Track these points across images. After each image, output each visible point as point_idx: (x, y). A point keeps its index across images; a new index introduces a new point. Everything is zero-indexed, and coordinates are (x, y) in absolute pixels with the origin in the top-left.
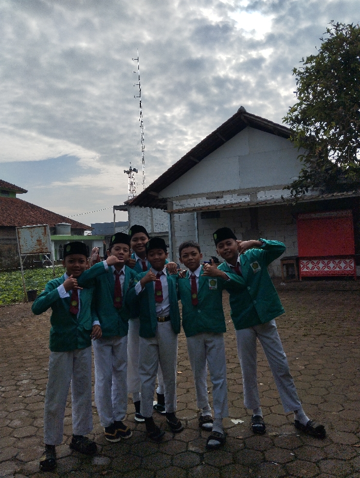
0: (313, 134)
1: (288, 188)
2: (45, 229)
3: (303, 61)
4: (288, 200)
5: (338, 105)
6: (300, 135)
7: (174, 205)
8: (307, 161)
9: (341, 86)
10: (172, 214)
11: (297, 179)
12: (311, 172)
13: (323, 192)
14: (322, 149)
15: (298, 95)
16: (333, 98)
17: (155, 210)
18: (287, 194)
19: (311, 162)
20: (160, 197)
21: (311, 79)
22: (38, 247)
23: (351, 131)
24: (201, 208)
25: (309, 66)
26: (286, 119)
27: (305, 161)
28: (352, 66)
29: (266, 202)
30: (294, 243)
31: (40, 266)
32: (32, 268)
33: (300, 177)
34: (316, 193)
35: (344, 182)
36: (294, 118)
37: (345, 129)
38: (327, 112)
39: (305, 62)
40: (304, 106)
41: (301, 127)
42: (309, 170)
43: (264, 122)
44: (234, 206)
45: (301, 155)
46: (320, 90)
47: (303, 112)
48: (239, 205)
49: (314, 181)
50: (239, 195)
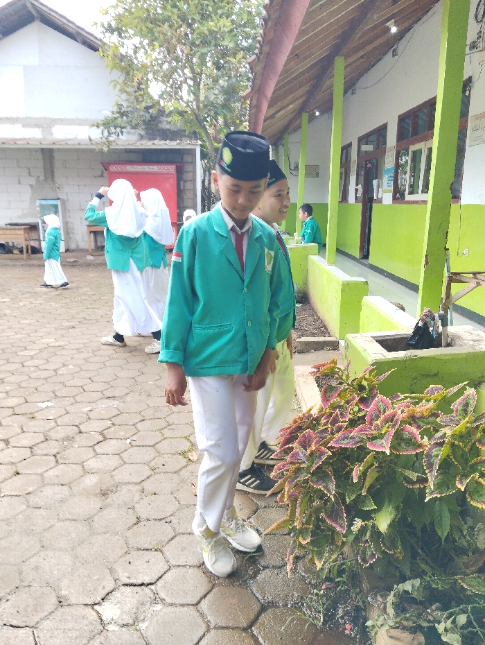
1: (98, 127)
4: (98, 144)
5: (163, 19)
6: (113, 50)
8: (122, 91)
11: (109, 114)
12: (128, 107)
13: (142, 137)
14: (142, 78)
18: (96, 134)
19: (128, 93)
23: (177, 59)
27: (120, 90)
29: (66, 141)
33: (113, 113)
34: (132, 138)
35: (168, 127)
36: (105, 24)
37: (171, 55)
38: (150, 25)
40: (119, 9)
42: (125, 104)
44: (19, 143)
45: (113, 81)
47: (119, 18)
48: (25, 142)
49: (131, 121)
50: (24, 126)
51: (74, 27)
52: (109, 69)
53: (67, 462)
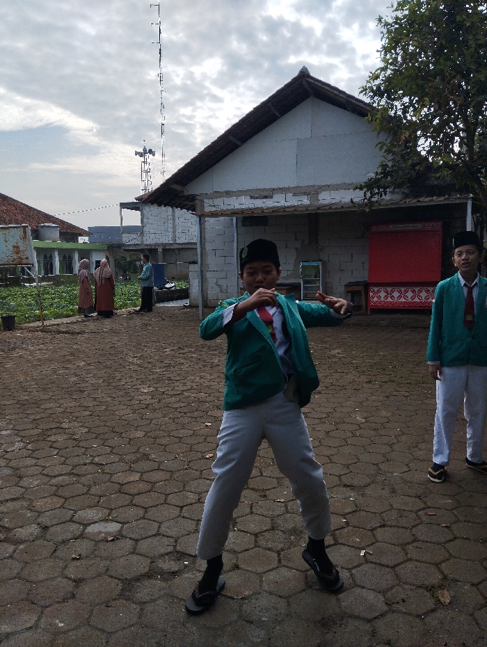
0: (399, 113)
1: (361, 189)
2: (25, 232)
3: (392, 6)
4: (360, 205)
5: (435, 74)
6: (382, 113)
7: (206, 205)
8: (388, 151)
9: (441, 47)
10: (201, 217)
11: (373, 175)
12: (392, 166)
13: (406, 196)
14: (410, 136)
15: (383, 56)
16: (429, 62)
17: (178, 211)
18: (358, 196)
19: (394, 153)
20: (186, 193)
21: (401, 34)
22: (15, 256)
23: (450, 112)
24: (242, 211)
25: (399, 14)
26: (364, 90)
27: (385, 151)
28: (458, 18)
29: (330, 206)
30: (363, 263)
31: (16, 282)
32: (6, 286)
33: (377, 174)
34: (397, 197)
35: (436, 183)
36: (375, 88)
37: (442, 108)
38: (421, 83)
39: (395, 8)
40: (389, 72)
41: (383, 102)
42: (390, 164)
43: (335, 92)
44: (287, 210)
45: (380, 143)
46: (413, 50)
47: (388, 80)
48: (294, 209)
49: (396, 180)
50: (295, 195)
51: (345, 97)
52: (376, 133)
53: (290, 565)
